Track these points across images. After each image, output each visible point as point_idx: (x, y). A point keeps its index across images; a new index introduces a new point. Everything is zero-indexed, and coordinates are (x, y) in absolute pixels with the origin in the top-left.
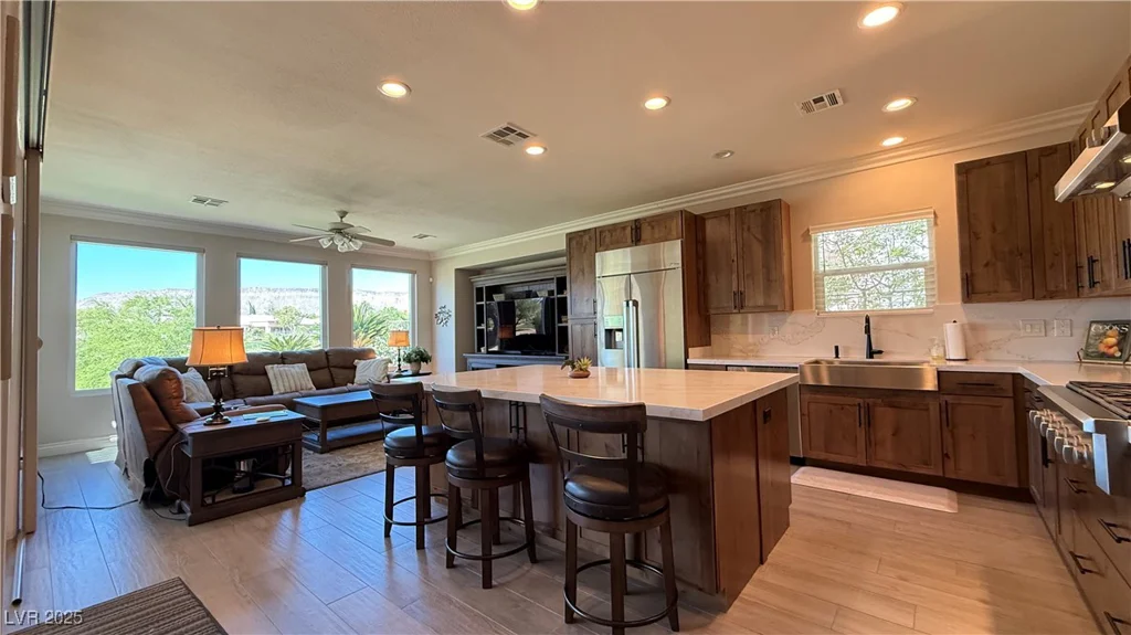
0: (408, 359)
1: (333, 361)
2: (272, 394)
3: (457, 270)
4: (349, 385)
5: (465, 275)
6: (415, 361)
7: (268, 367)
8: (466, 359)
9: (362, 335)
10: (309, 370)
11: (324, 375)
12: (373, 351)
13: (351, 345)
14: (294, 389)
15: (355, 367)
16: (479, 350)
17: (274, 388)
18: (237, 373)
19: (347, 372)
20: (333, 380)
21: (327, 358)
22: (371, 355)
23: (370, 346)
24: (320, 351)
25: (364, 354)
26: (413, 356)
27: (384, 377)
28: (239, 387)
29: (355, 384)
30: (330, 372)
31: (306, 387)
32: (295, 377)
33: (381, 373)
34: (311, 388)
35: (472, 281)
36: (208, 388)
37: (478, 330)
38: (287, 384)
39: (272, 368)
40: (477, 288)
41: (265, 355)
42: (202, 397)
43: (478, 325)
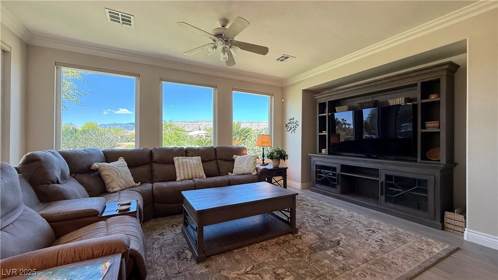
0: (271, 157)
1: (219, 155)
2: (175, 180)
3: (303, 90)
4: (230, 174)
5: (310, 94)
6: (277, 158)
7: (175, 159)
8: (310, 157)
9: (238, 138)
10: (203, 162)
11: (212, 166)
12: (246, 149)
13: (231, 144)
14: (190, 176)
15: (234, 161)
16: (321, 151)
17: (178, 175)
18: (156, 162)
19: (228, 163)
20: (219, 170)
21: (216, 153)
22: (244, 152)
23: (243, 145)
24: (211, 148)
25: (240, 151)
26: (275, 154)
27: (254, 170)
28: (155, 173)
29: (233, 174)
30: (217, 163)
31: (199, 175)
32: (193, 167)
33: (252, 166)
34: (203, 176)
35: (316, 98)
36: (130, 174)
37: (320, 135)
38: (186, 172)
39: (178, 159)
40: (320, 104)
41: (174, 150)
42: (121, 182)
43: (320, 132)
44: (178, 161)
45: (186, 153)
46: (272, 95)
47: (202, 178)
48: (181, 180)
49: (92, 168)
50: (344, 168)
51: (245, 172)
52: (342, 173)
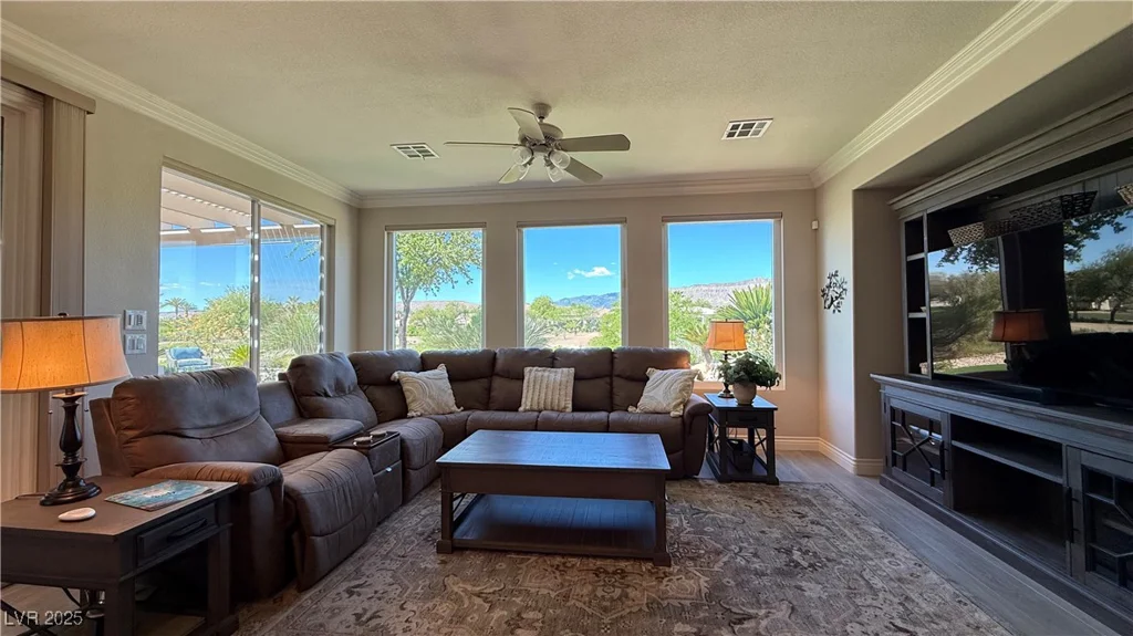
1: (619, 367)
3: (855, 191)
4: (631, 409)
5: (876, 201)
7: (526, 370)
8: (877, 385)
10: (576, 380)
11: (596, 389)
12: (690, 354)
15: (646, 380)
17: (523, 401)
18: (498, 375)
19: (634, 385)
20: (610, 399)
21: (611, 363)
22: (680, 363)
24: (603, 351)
27: (679, 405)
28: (493, 394)
29: (638, 410)
30: (611, 384)
31: (558, 405)
32: (551, 386)
33: (674, 396)
34: (565, 408)
35: (896, 207)
36: (451, 391)
37: (910, 320)
38: (536, 398)
39: (531, 371)
40: (908, 224)
41: (531, 354)
42: (428, 404)
43: (910, 311)
44: (531, 373)
45: (550, 360)
46: (778, 216)
47: (561, 411)
48: (525, 411)
49: (392, 378)
50: (961, 426)
51: (659, 410)
52: (954, 443)
